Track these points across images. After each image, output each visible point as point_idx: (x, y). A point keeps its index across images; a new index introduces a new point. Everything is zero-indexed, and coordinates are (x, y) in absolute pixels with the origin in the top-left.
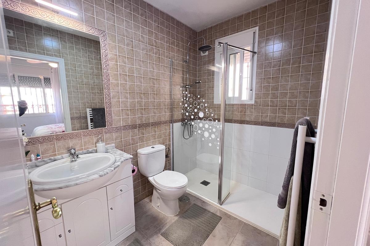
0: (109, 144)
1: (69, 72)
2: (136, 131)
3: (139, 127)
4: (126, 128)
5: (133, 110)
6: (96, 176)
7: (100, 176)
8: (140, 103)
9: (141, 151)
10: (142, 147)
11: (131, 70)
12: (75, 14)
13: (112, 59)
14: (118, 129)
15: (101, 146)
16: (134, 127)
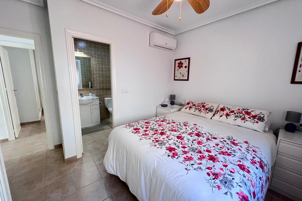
0: (93, 94)
1: (83, 75)
2: (104, 91)
3: (105, 89)
4: (99, 89)
5: (103, 83)
6: (87, 100)
7: (88, 100)
8: (106, 80)
9: (106, 99)
10: (106, 97)
11: (102, 68)
12: (83, 53)
13: (95, 65)
14: (97, 89)
15: (90, 94)
16: (103, 89)
